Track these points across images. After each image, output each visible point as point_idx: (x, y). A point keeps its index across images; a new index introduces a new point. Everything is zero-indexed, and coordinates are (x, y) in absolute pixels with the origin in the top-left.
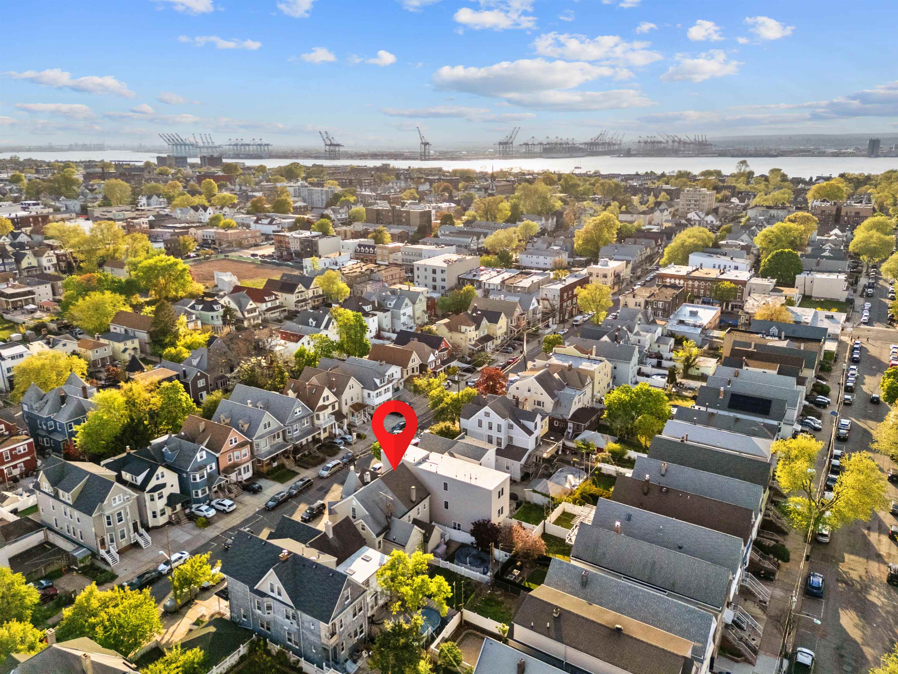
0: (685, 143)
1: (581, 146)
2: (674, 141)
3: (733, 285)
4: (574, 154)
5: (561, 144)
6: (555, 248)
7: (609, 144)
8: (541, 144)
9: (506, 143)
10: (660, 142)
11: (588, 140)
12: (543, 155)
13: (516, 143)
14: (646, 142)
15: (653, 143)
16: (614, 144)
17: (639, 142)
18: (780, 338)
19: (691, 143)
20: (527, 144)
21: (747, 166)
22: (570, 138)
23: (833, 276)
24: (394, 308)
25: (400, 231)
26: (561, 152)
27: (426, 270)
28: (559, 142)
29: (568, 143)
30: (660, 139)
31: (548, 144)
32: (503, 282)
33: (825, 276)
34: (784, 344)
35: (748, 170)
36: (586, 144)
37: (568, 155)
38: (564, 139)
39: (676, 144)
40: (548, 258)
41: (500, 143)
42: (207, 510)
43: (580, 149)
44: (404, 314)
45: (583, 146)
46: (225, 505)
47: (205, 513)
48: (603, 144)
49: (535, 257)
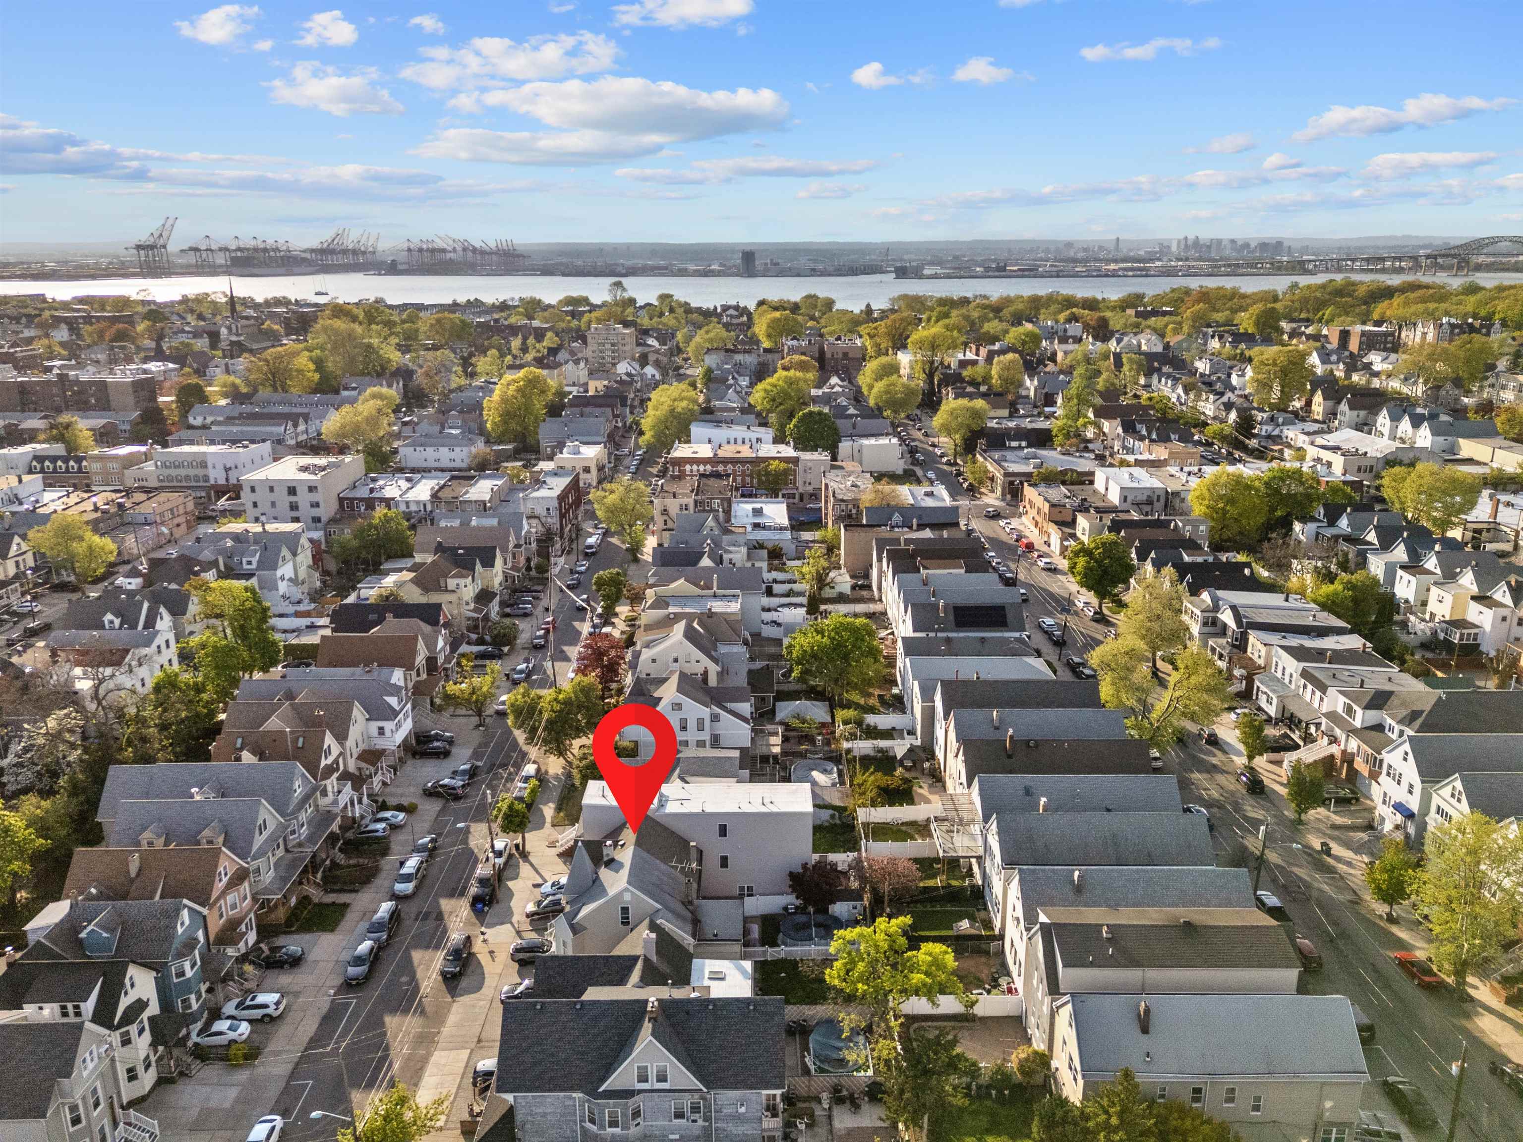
0: (483, 253)
1: (303, 255)
2: (465, 250)
3: (783, 465)
4: (295, 270)
5: (265, 250)
6: (453, 431)
7: (355, 252)
8: (226, 249)
9: (152, 247)
10: (444, 251)
11: (315, 244)
12: (234, 269)
13: (173, 247)
14: (421, 250)
15: (433, 251)
16: (364, 253)
17: (409, 250)
18: (911, 527)
19: (491, 253)
20: (196, 249)
21: (624, 290)
22: (281, 241)
23: (884, 441)
24: (258, 569)
25: (103, 422)
26: (268, 266)
27: (271, 489)
28: (262, 246)
29: (276, 250)
30: (440, 244)
31: (239, 249)
32: (435, 496)
33: (872, 441)
34: (927, 534)
35: (626, 295)
36: (312, 251)
37: (283, 270)
38: (270, 242)
39: (470, 254)
40: (457, 449)
41: (139, 247)
42: (231, 1028)
43: (304, 260)
44: (282, 578)
45: (308, 256)
46: (265, 1006)
47: (232, 1035)
48: (345, 252)
49: (430, 450)
